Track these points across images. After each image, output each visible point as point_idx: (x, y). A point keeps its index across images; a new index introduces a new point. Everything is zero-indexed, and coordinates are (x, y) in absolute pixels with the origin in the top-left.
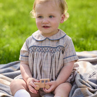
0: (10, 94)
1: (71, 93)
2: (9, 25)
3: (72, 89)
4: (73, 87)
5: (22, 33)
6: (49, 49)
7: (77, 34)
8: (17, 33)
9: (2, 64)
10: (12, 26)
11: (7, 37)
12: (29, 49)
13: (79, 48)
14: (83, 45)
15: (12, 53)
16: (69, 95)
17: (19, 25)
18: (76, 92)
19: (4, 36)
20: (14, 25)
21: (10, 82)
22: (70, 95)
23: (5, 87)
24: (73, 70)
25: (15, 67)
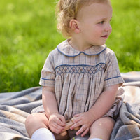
0: (25, 135)
1: (114, 132)
2: (23, 35)
3: (116, 127)
4: (117, 124)
5: (42, 46)
6: (85, 68)
7: (122, 46)
8: (34, 47)
9: (13, 91)
10: (27, 36)
11: (20, 52)
12: (54, 70)
13: (124, 67)
14: (129, 63)
15: (27, 76)
16: (110, 136)
17: (37, 34)
18: (122, 131)
19: (16, 52)
20: (30, 34)
21: (26, 117)
22: (113, 135)
23: (18, 125)
24: (117, 98)
25: (33, 95)
